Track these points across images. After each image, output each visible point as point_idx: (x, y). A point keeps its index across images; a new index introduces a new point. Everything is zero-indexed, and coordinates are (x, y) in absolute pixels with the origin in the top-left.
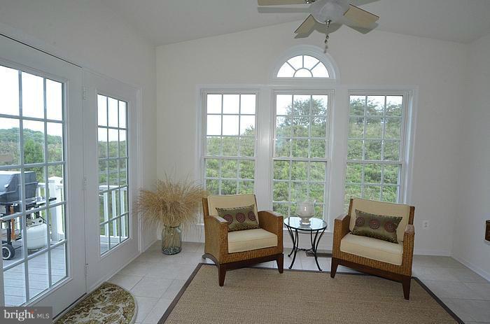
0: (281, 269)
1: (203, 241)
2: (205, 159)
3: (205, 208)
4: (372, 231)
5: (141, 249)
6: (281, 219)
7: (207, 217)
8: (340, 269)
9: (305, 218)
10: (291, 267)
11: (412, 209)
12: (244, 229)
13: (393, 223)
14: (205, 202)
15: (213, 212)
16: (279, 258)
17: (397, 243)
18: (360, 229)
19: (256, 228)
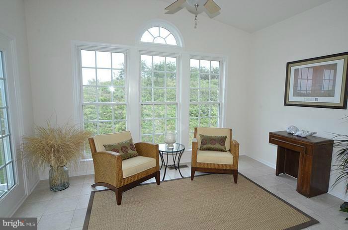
0: (158, 182)
1: (93, 172)
2: (82, 105)
3: (92, 146)
4: (212, 146)
5: (27, 192)
6: (157, 146)
7: (94, 153)
8: (196, 174)
9: (169, 144)
10: (164, 179)
11: (231, 130)
12: (128, 158)
13: (222, 140)
14: (92, 141)
15: (99, 148)
16: (156, 175)
17: (226, 151)
18: (205, 146)
19: (137, 156)
